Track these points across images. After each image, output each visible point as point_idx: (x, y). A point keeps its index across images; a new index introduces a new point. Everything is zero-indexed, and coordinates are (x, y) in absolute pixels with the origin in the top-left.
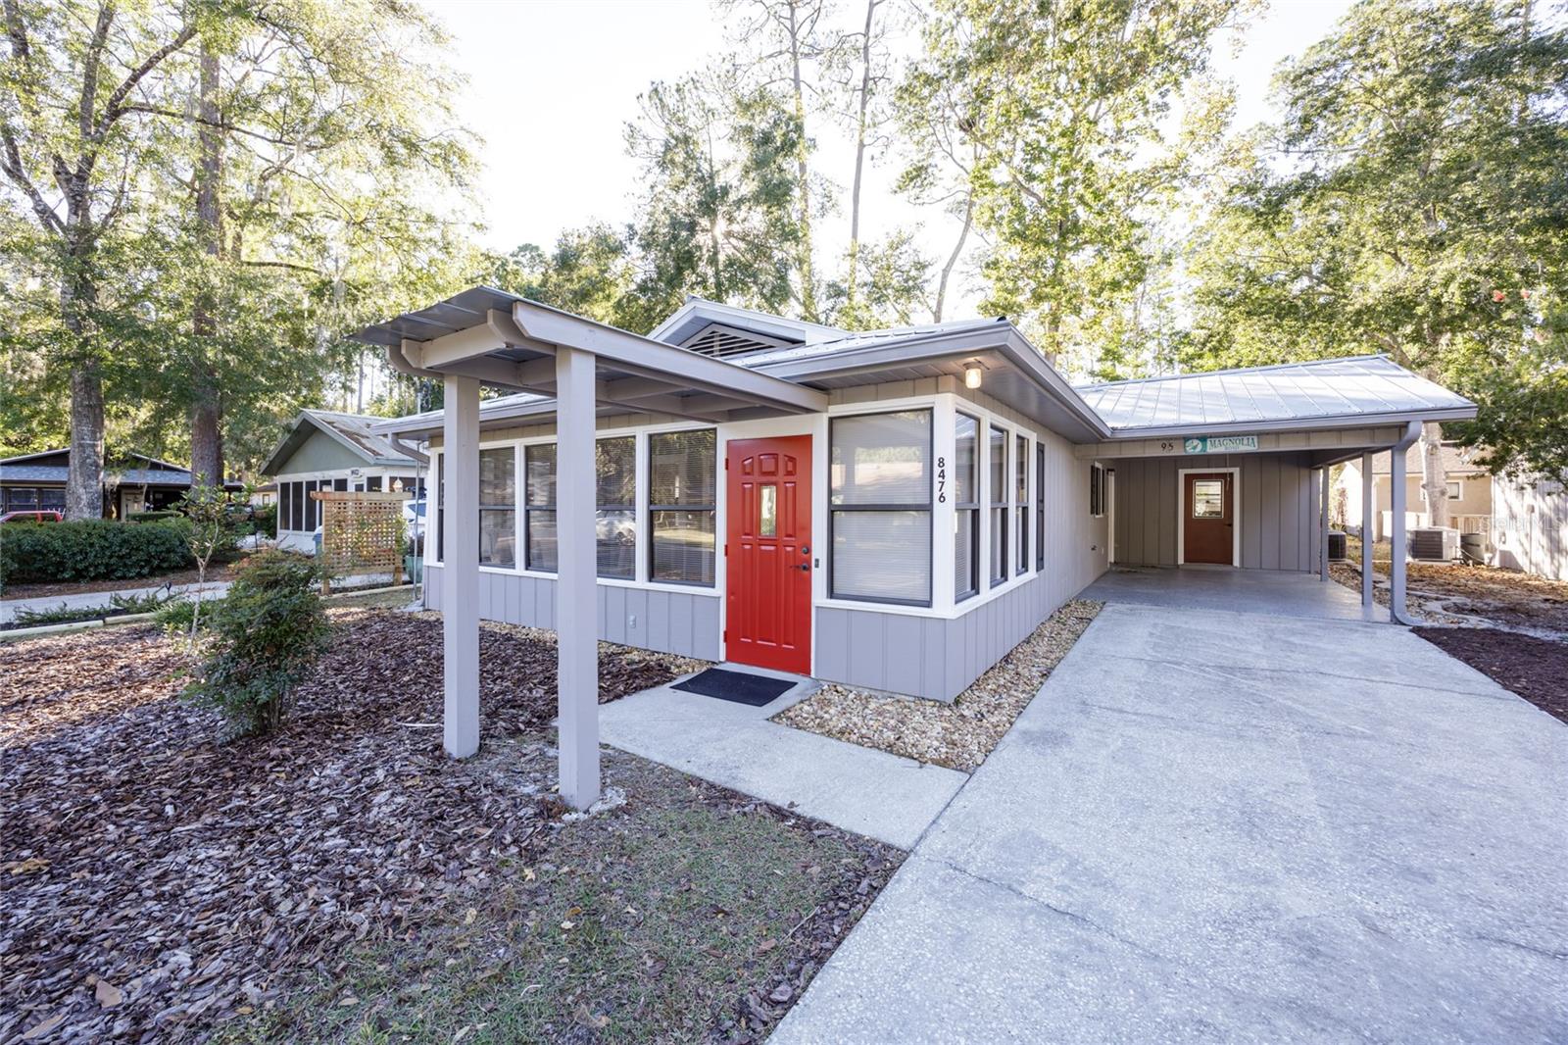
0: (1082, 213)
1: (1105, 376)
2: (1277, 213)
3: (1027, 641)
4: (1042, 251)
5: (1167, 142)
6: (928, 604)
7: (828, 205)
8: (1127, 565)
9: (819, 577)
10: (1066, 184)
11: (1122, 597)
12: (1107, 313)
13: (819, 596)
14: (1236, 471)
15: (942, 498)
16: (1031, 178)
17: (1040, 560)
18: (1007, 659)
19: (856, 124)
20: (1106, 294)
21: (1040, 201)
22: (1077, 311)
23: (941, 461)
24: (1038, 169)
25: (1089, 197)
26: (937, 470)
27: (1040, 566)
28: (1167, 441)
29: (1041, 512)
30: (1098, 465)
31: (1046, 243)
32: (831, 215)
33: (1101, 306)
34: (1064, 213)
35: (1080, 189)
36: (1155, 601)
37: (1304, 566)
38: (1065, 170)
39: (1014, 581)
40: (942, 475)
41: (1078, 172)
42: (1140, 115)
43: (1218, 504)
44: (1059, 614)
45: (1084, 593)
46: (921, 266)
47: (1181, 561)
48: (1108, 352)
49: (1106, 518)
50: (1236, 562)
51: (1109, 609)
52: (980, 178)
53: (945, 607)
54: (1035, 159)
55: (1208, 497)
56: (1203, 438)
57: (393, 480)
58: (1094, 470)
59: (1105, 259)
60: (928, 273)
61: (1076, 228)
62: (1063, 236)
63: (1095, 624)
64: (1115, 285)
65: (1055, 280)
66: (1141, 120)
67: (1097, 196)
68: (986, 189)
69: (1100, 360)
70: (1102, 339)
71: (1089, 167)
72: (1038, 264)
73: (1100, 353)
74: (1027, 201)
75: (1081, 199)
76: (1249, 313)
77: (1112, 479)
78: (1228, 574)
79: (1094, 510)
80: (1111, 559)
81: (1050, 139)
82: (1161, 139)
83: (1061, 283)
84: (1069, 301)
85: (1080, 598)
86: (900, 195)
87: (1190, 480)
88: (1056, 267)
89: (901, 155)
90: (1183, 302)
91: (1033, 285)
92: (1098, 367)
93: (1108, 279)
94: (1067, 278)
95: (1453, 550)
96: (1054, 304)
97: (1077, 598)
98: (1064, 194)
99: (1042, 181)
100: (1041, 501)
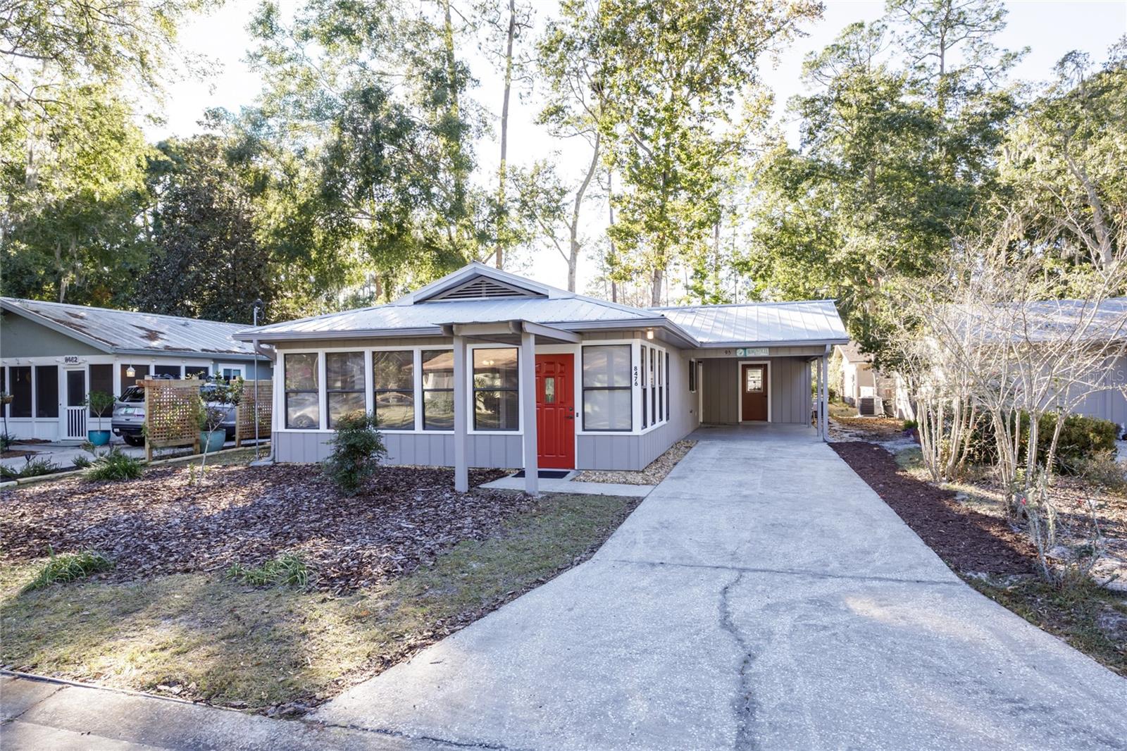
0: (680, 168)
1: (696, 290)
2: (797, 189)
3: (664, 455)
4: (652, 193)
5: (734, 122)
6: (631, 430)
7: (484, 129)
8: (710, 423)
9: (578, 421)
10: (667, 146)
11: (707, 438)
12: (697, 242)
13: (578, 430)
14: (769, 363)
15: (636, 384)
16: (644, 137)
17: (668, 415)
18: (657, 460)
19: (505, 63)
20: (696, 230)
21: (651, 155)
22: (676, 241)
23: (636, 368)
24: (649, 131)
25: (683, 156)
26: (634, 372)
27: (667, 419)
28: (728, 350)
29: (667, 389)
30: (693, 360)
31: (656, 188)
32: (486, 137)
33: (692, 238)
34: (667, 167)
35: (677, 150)
36: (723, 439)
37: (803, 420)
38: (667, 136)
39: (658, 424)
40: (636, 374)
41: (676, 137)
42: (716, 103)
43: (759, 384)
44: (676, 445)
45: (687, 436)
46: (563, 192)
47: (740, 420)
48: (697, 272)
49: (698, 393)
50: (769, 420)
51: (700, 443)
52: (607, 129)
53: (637, 430)
54: (647, 123)
55: (754, 380)
56: (745, 349)
57: (124, 368)
58: (691, 363)
59: (695, 204)
60: (567, 199)
61: (676, 179)
62: (667, 184)
63: (694, 448)
64: (702, 224)
65: (662, 217)
66: (716, 107)
67: (689, 157)
68: (611, 138)
69: (692, 278)
70: (694, 260)
71: (684, 135)
72: (649, 203)
73: (691, 272)
74: (641, 152)
75: (678, 158)
76: (782, 254)
77: (701, 368)
78: (765, 426)
79: (691, 388)
80: (701, 420)
81: (657, 111)
82: (730, 121)
83: (665, 219)
84: (671, 233)
85: (686, 439)
86: (540, 126)
87: (745, 368)
88: (662, 207)
89: (542, 94)
90: (744, 238)
91: (646, 218)
92: (691, 283)
93: (697, 219)
94: (670, 215)
95: (879, 409)
96: (661, 234)
97: (684, 440)
98: (666, 153)
99: (652, 141)
100: (667, 384)
